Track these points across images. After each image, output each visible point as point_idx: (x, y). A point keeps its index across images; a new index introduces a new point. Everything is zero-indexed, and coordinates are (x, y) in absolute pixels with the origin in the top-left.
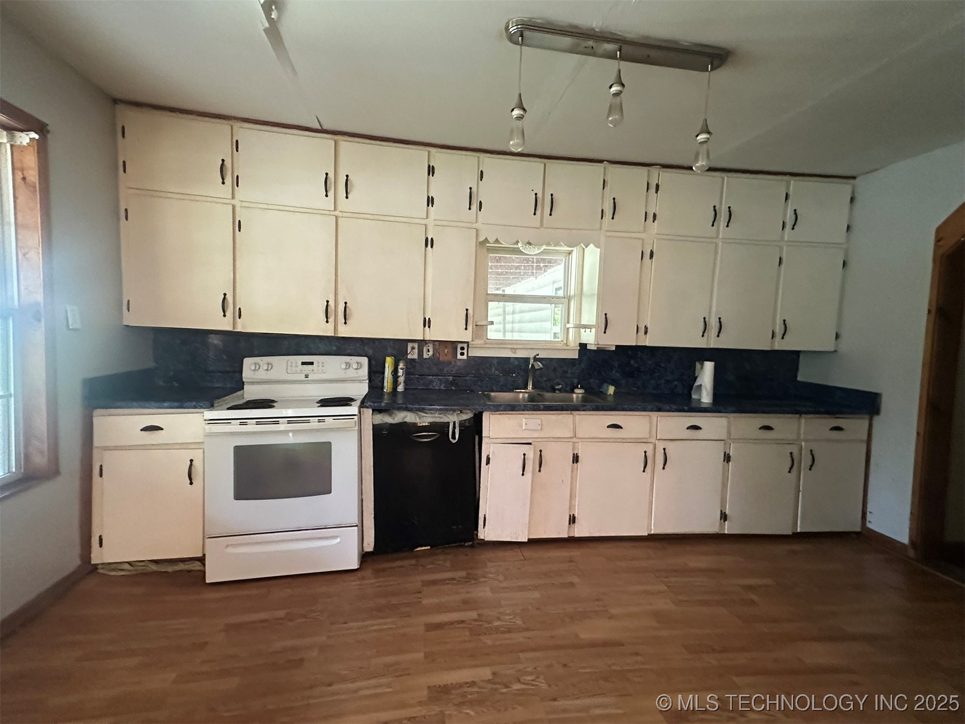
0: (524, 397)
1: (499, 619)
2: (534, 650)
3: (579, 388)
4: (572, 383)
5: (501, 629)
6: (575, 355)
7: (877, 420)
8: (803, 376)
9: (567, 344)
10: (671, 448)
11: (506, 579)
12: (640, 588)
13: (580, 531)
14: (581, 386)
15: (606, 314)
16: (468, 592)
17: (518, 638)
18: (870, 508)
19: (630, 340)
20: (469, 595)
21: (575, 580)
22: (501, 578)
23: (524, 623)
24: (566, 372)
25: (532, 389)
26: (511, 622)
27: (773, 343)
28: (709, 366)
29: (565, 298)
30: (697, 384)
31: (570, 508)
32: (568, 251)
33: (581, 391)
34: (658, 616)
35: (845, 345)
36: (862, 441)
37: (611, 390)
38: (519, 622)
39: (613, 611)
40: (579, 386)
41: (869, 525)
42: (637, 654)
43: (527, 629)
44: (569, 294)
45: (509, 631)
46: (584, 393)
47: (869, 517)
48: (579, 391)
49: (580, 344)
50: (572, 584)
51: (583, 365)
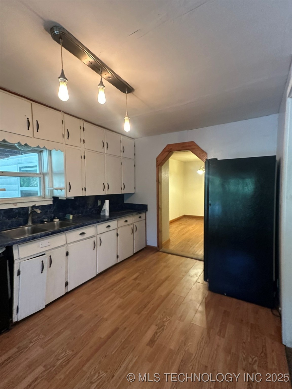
0: (28, 229)
1: (58, 360)
2: (87, 361)
3: (56, 219)
4: (51, 217)
5: (63, 364)
6: (51, 203)
7: (148, 213)
8: (126, 202)
9: (44, 198)
10: (103, 237)
11: (46, 335)
12: (107, 300)
13: (70, 288)
14: (57, 218)
15: (69, 183)
16: (27, 359)
17: (76, 361)
18: (147, 239)
19: (80, 194)
20: (28, 360)
21: (81, 312)
22: (42, 336)
23: (73, 351)
24: (47, 211)
25: (31, 224)
26: (66, 356)
27: (122, 192)
28: (107, 202)
29: (40, 174)
30: (103, 209)
31: (66, 279)
32: (40, 150)
33: (58, 220)
34: (120, 307)
35: (137, 191)
36: (144, 220)
37: (71, 217)
38: (69, 353)
39: (105, 316)
40: (56, 218)
41: (147, 244)
42: (125, 328)
43: (77, 353)
44: (43, 171)
45: (68, 361)
46: (59, 221)
47: (147, 242)
48: (56, 221)
49: (53, 197)
50: (81, 316)
51: (55, 207)
